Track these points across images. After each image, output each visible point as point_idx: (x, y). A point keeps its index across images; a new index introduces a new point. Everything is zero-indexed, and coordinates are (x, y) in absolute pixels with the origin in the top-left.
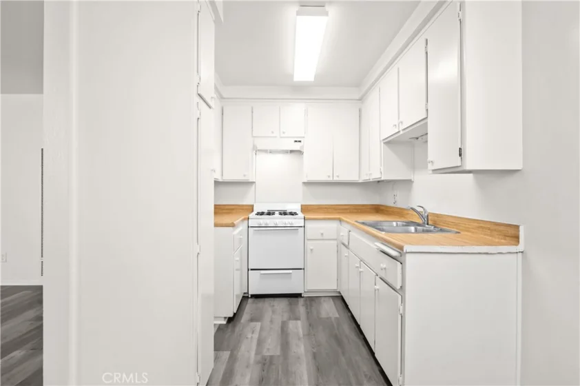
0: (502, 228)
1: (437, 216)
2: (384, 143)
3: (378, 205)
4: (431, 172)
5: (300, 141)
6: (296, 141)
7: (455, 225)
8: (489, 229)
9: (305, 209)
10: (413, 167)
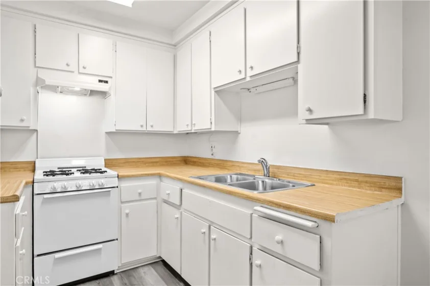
0: (376, 180)
1: (278, 167)
2: (215, 92)
3: (188, 157)
4: (304, 122)
5: (106, 82)
6: (100, 81)
7: (305, 177)
8: (357, 181)
9: (109, 163)
10: (240, 119)
